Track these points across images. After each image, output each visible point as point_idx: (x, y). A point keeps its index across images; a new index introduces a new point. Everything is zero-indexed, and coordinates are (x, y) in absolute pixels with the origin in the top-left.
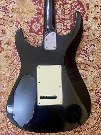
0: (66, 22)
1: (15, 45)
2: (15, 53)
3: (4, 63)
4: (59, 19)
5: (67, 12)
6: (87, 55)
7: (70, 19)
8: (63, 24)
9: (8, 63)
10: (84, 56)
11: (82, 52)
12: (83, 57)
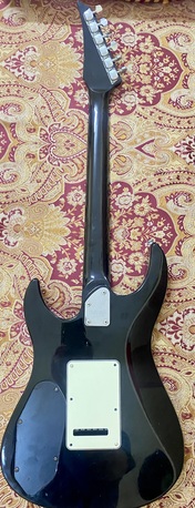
2: (18, 325)
4: (117, 250)
5: (135, 234)
6: (178, 334)
7: (141, 251)
8: (126, 261)
11: (167, 327)
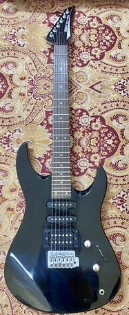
0: (93, 156)
1: (21, 191)
3: (6, 219)
9: (12, 219)
10: (121, 207)
12: (119, 209)
